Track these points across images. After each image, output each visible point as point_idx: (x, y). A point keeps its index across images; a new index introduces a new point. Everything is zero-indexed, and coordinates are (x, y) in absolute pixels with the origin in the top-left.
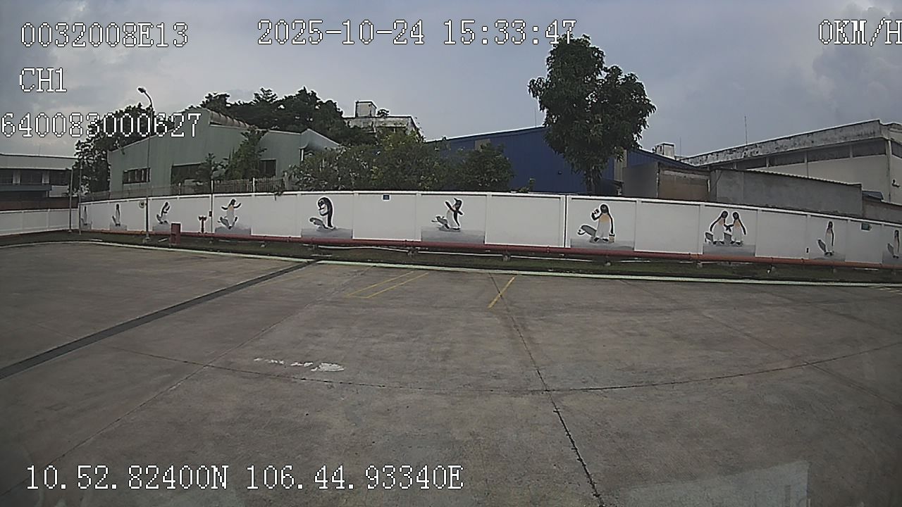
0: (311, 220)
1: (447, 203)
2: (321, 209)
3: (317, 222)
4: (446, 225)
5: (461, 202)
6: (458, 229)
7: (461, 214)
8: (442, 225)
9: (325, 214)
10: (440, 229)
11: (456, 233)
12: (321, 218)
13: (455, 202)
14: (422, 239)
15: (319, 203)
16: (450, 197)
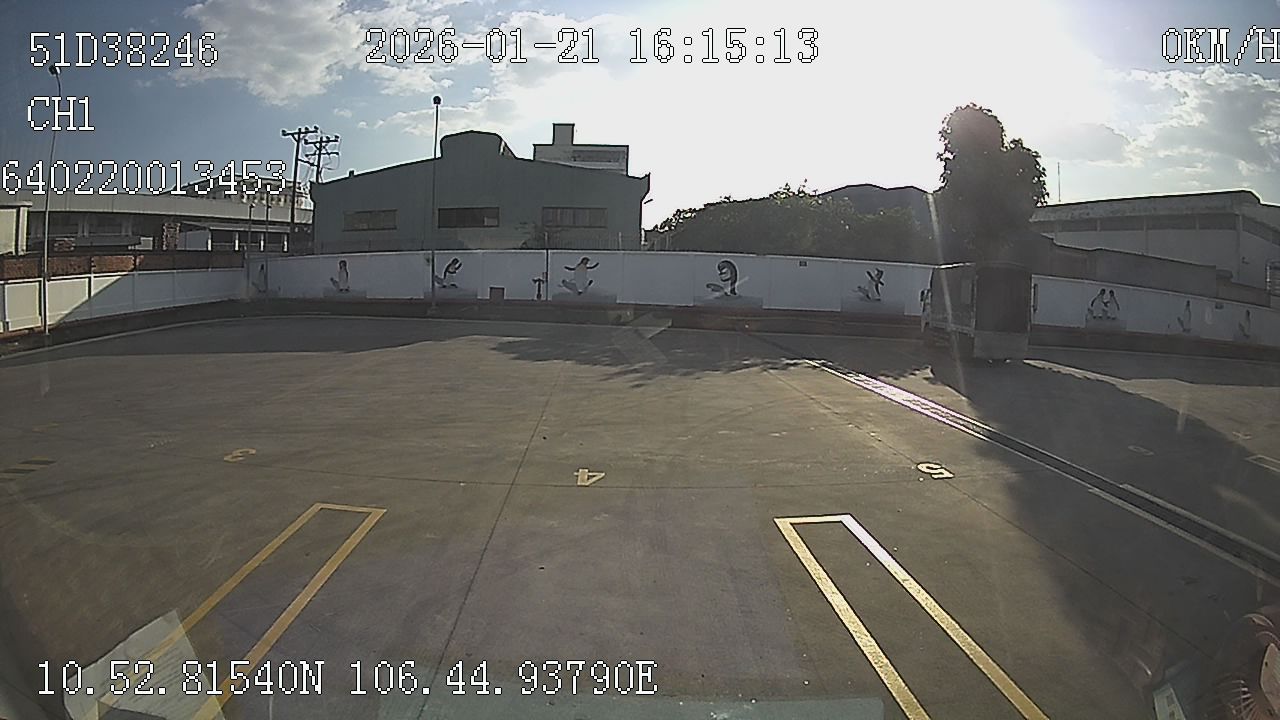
0: (708, 286)
1: (869, 273)
2: (721, 274)
3: (717, 288)
4: (868, 296)
5: (882, 272)
6: (879, 300)
7: (882, 284)
8: (861, 294)
9: (727, 280)
10: (862, 299)
11: (877, 303)
12: (722, 284)
13: (876, 272)
14: (842, 308)
15: (719, 267)
16: (872, 266)
